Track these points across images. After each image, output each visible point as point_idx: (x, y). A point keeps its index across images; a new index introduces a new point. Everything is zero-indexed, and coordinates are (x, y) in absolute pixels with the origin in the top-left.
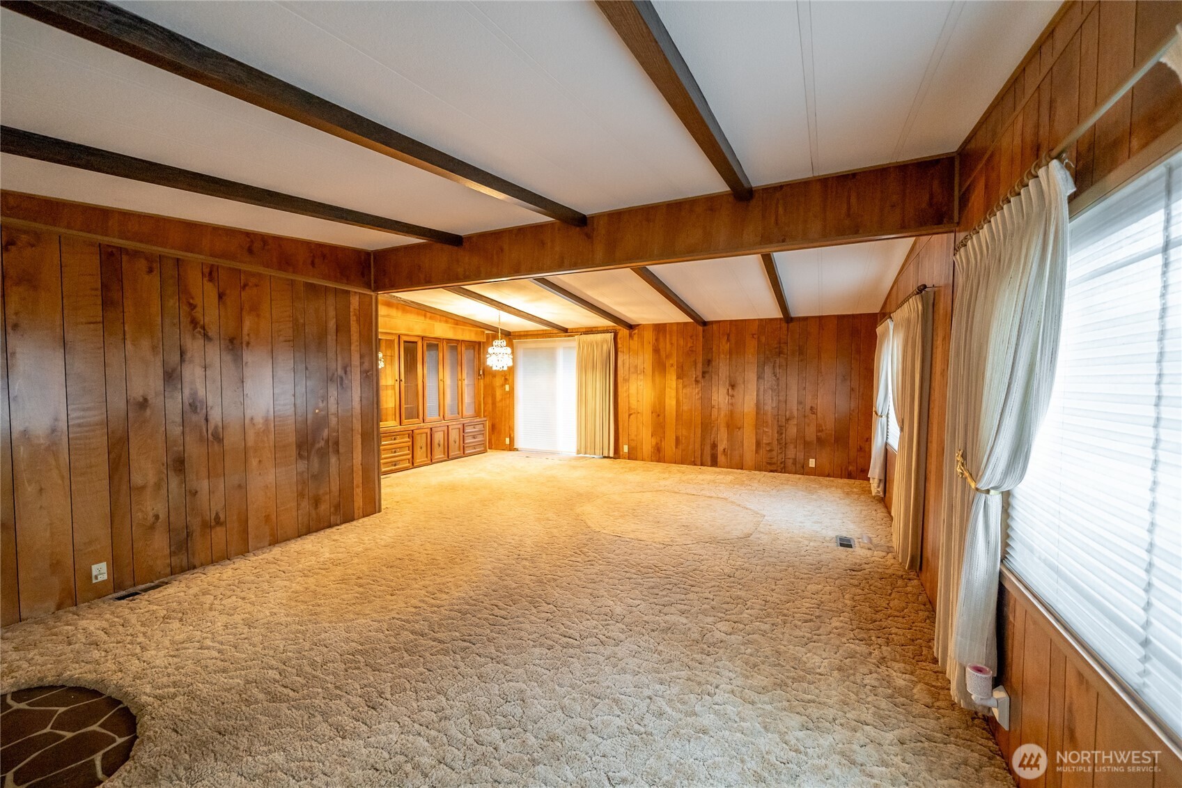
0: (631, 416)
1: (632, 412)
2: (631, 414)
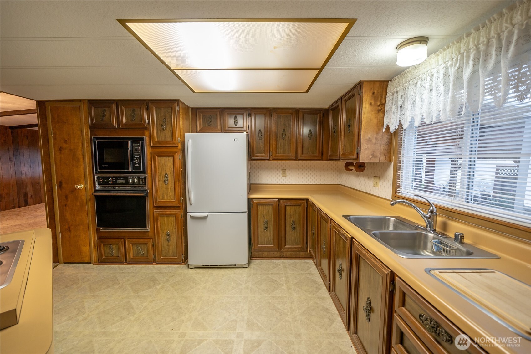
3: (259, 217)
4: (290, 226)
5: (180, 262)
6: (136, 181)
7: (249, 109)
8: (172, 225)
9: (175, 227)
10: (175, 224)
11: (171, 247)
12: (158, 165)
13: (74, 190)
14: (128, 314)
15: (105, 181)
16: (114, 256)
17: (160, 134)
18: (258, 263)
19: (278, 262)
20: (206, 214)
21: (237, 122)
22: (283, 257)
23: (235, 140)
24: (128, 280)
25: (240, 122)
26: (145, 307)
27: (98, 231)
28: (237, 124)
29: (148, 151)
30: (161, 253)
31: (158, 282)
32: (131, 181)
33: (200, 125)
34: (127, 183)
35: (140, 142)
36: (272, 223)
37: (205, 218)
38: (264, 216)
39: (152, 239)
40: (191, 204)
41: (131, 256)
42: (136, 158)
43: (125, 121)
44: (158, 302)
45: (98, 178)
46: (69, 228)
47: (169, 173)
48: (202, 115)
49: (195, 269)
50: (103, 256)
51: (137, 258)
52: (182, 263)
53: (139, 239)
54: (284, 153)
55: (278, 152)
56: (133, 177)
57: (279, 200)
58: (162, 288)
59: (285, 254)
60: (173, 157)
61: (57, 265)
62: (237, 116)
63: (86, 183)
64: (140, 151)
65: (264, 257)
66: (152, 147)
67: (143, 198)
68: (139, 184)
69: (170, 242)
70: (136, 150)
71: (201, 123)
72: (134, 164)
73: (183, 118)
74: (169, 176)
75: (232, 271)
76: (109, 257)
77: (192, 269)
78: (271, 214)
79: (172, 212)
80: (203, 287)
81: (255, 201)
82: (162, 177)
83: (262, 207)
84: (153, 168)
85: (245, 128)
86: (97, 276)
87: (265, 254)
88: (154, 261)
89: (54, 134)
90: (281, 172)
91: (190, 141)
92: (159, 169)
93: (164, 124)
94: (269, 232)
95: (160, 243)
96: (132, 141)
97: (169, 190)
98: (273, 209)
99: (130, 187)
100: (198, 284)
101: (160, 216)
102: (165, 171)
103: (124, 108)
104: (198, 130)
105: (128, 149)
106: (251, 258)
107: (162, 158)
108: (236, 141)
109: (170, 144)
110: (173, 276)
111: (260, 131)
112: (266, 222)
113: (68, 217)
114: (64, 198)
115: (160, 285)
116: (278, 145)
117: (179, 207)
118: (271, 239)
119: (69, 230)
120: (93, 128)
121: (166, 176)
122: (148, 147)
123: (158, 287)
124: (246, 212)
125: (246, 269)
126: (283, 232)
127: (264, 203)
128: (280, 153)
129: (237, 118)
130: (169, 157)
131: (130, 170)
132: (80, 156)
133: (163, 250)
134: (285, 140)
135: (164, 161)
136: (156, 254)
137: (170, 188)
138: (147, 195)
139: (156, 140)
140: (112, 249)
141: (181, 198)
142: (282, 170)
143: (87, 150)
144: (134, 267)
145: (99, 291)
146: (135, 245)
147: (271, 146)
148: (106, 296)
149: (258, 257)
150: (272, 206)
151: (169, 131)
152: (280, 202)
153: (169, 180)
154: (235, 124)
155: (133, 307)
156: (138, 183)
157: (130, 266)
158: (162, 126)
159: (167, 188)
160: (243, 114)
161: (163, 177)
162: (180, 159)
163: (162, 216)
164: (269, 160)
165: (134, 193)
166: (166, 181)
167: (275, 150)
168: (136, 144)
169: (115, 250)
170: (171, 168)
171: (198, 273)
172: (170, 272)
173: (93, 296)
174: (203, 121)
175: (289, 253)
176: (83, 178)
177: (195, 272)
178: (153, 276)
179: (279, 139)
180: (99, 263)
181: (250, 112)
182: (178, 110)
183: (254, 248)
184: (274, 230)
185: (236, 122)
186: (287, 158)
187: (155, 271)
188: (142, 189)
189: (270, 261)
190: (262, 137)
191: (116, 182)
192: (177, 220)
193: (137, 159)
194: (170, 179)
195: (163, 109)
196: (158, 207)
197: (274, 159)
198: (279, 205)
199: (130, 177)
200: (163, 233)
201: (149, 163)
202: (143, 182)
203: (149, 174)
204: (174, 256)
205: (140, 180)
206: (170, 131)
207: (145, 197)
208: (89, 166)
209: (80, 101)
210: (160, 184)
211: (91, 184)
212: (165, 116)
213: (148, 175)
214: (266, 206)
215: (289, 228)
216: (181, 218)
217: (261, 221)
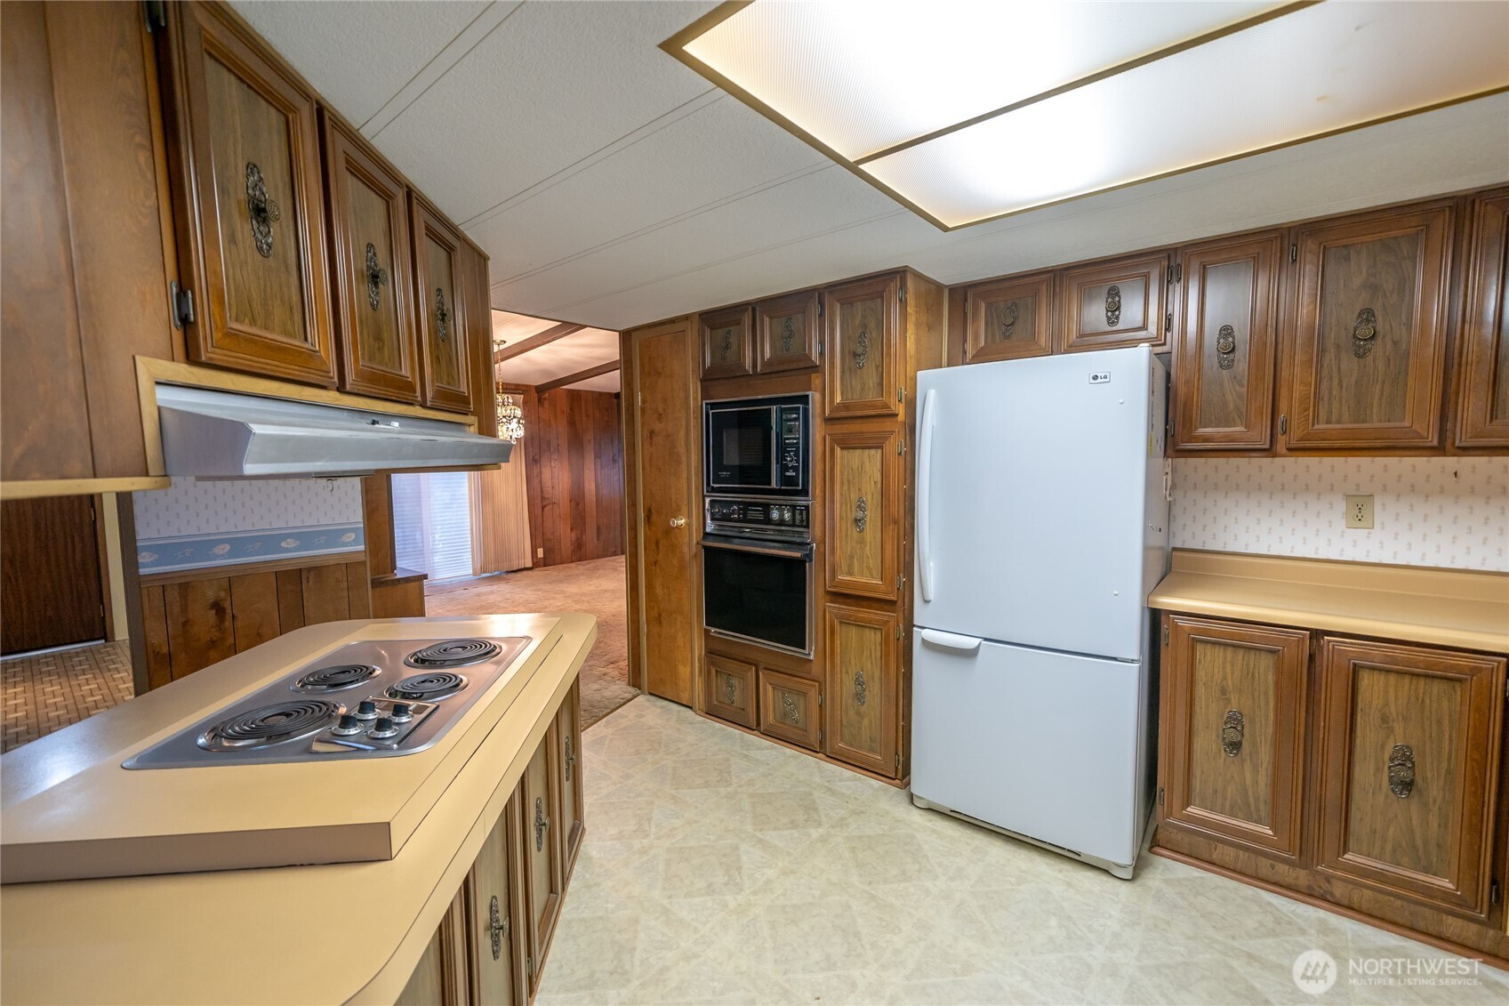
0: (546, 509)
1: (546, 502)
2: (545, 506)
3: (1200, 691)
4: (1378, 770)
5: (890, 776)
6: (787, 516)
7: (1176, 249)
8: (871, 655)
9: (879, 663)
10: (879, 654)
11: (866, 722)
12: (841, 470)
13: (669, 531)
14: (725, 885)
15: (725, 511)
16: (735, 704)
17: (848, 380)
18: (1185, 879)
19: (1293, 912)
20: (973, 643)
21: (1118, 308)
22: (1329, 897)
23: (1095, 378)
24: (751, 782)
25: (1132, 311)
26: (769, 881)
27: (707, 632)
28: (1117, 318)
29: (817, 430)
30: (839, 732)
31: (816, 817)
32: (775, 515)
33: (976, 338)
34: (768, 521)
35: (799, 407)
36: (1270, 730)
37: (970, 654)
38: (1223, 691)
39: (817, 684)
40: (927, 599)
41: (769, 717)
42: (788, 452)
43: (768, 355)
44: (803, 881)
45: (712, 502)
46: (660, 615)
47: (869, 497)
48: (983, 305)
49: (930, 812)
50: (714, 699)
51: (781, 725)
52: (894, 779)
53: (789, 675)
54: (1364, 421)
55: (1323, 415)
56: (781, 505)
57: (1317, 634)
58: (822, 842)
59: (1339, 890)
60: (882, 448)
61: (638, 695)
62: (1118, 284)
63: (689, 516)
64: (799, 434)
65: (1217, 862)
66: (829, 420)
67: (800, 564)
68: (794, 525)
69: (865, 706)
70: (790, 431)
71: (978, 332)
72: (784, 468)
73: (918, 325)
74: (869, 507)
75: (1060, 871)
76: (724, 706)
77: (922, 812)
78: (1266, 693)
79: (872, 616)
80: (942, 891)
81: (1184, 623)
82: (851, 507)
83: (1219, 652)
84: (829, 479)
85: (1152, 330)
86: (695, 746)
87: (1227, 854)
88: (821, 748)
89: (643, 402)
90: (1341, 506)
91: (932, 394)
92: (842, 483)
93: (860, 350)
94: (1247, 765)
95: (839, 701)
96: (783, 406)
97: (868, 548)
98: (1279, 671)
99: (774, 530)
100: (930, 871)
101: (841, 622)
102: (860, 490)
103: (767, 320)
104: (969, 356)
105: (771, 428)
106: (1151, 847)
107: (851, 451)
108: (1099, 380)
109: (874, 407)
110: (862, 812)
111: (1226, 331)
112: (1235, 721)
113: (659, 590)
114: (654, 545)
115: (820, 830)
116: (1325, 385)
117: (893, 603)
118: (1257, 800)
119: (659, 620)
120: (709, 379)
121: (859, 506)
122: (818, 421)
123: (815, 833)
124: (1132, 661)
125: (1124, 888)
126: (1333, 788)
127: (1231, 636)
128: (1334, 418)
129: (1118, 294)
130: (870, 448)
131: (774, 485)
132: (682, 450)
133: (845, 723)
134: (1370, 358)
135: (856, 461)
136: (825, 731)
137: (868, 544)
138: (809, 556)
139: (838, 399)
140: (732, 687)
141: (899, 575)
142: (1348, 497)
143: (695, 435)
144: (773, 748)
145: (688, 788)
146: (778, 689)
147: (1284, 392)
148: (696, 807)
149: (1186, 851)
150: (1270, 656)
151: (874, 370)
152: (1321, 648)
153: (868, 517)
154: (1109, 318)
155: (740, 867)
156: (791, 523)
157: (766, 743)
158: (855, 355)
159: (862, 542)
160: (1147, 277)
161: (854, 508)
162: (903, 453)
163: (846, 621)
164: (1270, 452)
165: (779, 548)
166: (860, 520)
167: (1307, 409)
168: (791, 414)
169: (739, 691)
170: (875, 483)
171: (934, 831)
172: (856, 798)
173: (674, 797)
174: (986, 324)
175: (1367, 893)
176: (686, 502)
177: (929, 824)
178: (811, 794)
179: (1330, 357)
180: (707, 713)
181: (1179, 261)
182: (901, 300)
183: (1170, 815)
184: (1276, 767)
185: (1114, 310)
186: (1378, 443)
187: (817, 779)
188: (798, 540)
189: (1247, 890)
190: (1238, 354)
191: (745, 515)
192: (885, 642)
193: (791, 456)
194: (872, 515)
195: (859, 303)
196: (838, 596)
197: (1292, 450)
198: (1312, 657)
199: (775, 505)
200: (847, 673)
201: (819, 467)
202: (802, 521)
203: (819, 499)
204: (872, 750)
205: (797, 512)
206: (877, 367)
207: (804, 562)
208: (696, 475)
209: (686, 317)
210: (844, 528)
211: (698, 518)
212: (865, 326)
213: (814, 501)
214: (1241, 652)
215: (1371, 776)
216: (898, 639)
217: (1209, 712)
